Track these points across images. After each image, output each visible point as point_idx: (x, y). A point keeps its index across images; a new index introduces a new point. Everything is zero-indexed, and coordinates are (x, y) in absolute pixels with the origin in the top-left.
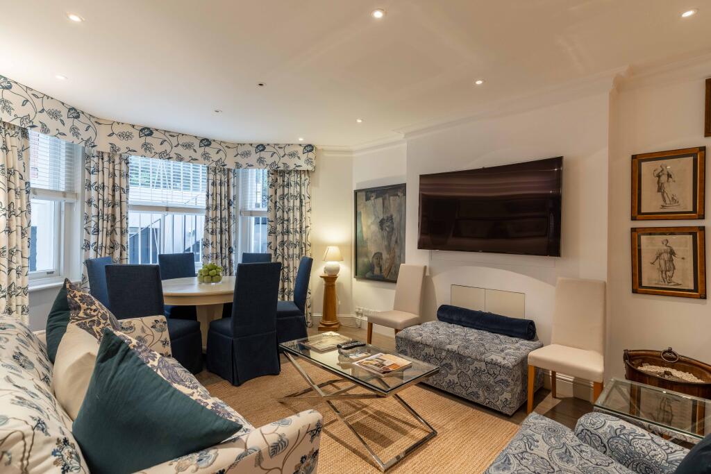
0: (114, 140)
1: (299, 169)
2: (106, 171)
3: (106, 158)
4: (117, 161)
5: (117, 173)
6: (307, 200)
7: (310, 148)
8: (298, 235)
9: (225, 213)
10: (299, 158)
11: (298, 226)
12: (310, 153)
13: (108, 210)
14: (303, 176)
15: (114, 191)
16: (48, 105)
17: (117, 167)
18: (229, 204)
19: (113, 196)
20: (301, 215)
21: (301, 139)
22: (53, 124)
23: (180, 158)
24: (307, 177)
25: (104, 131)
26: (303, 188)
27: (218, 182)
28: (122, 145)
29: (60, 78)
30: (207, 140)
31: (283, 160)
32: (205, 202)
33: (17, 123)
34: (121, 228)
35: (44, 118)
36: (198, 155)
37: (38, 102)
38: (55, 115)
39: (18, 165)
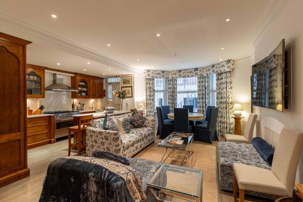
0: (173, 76)
1: (225, 71)
2: (172, 84)
3: (172, 81)
4: (174, 81)
5: (174, 84)
6: (229, 84)
7: (229, 61)
8: (225, 99)
9: (204, 92)
10: (225, 67)
11: (225, 95)
12: (229, 64)
13: (172, 94)
14: (227, 74)
15: (173, 89)
16: (157, 72)
17: (174, 82)
18: (206, 88)
19: (173, 90)
20: (226, 91)
21: (221, 60)
22: (158, 76)
23: (189, 77)
24: (229, 74)
25: (170, 74)
26: (227, 79)
27: (201, 81)
28: (174, 76)
29: (152, 67)
30: (197, 68)
31: (220, 69)
32: (197, 89)
33: (151, 78)
34: (175, 98)
35: (156, 75)
36: (194, 74)
37: (155, 72)
38: (159, 74)
39: (152, 86)
